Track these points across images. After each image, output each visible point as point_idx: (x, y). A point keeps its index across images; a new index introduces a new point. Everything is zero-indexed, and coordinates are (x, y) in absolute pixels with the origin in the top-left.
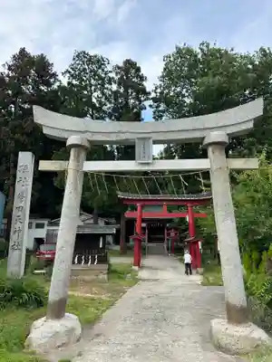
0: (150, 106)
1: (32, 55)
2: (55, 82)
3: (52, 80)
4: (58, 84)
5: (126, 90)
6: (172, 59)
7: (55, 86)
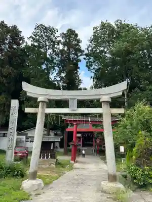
0: (85, 59)
1: (8, 25)
2: (23, 43)
3: (21, 42)
4: (25, 44)
5: (69, 49)
6: (98, 29)
7: (23, 46)
